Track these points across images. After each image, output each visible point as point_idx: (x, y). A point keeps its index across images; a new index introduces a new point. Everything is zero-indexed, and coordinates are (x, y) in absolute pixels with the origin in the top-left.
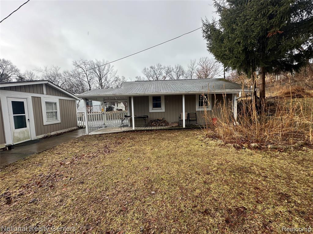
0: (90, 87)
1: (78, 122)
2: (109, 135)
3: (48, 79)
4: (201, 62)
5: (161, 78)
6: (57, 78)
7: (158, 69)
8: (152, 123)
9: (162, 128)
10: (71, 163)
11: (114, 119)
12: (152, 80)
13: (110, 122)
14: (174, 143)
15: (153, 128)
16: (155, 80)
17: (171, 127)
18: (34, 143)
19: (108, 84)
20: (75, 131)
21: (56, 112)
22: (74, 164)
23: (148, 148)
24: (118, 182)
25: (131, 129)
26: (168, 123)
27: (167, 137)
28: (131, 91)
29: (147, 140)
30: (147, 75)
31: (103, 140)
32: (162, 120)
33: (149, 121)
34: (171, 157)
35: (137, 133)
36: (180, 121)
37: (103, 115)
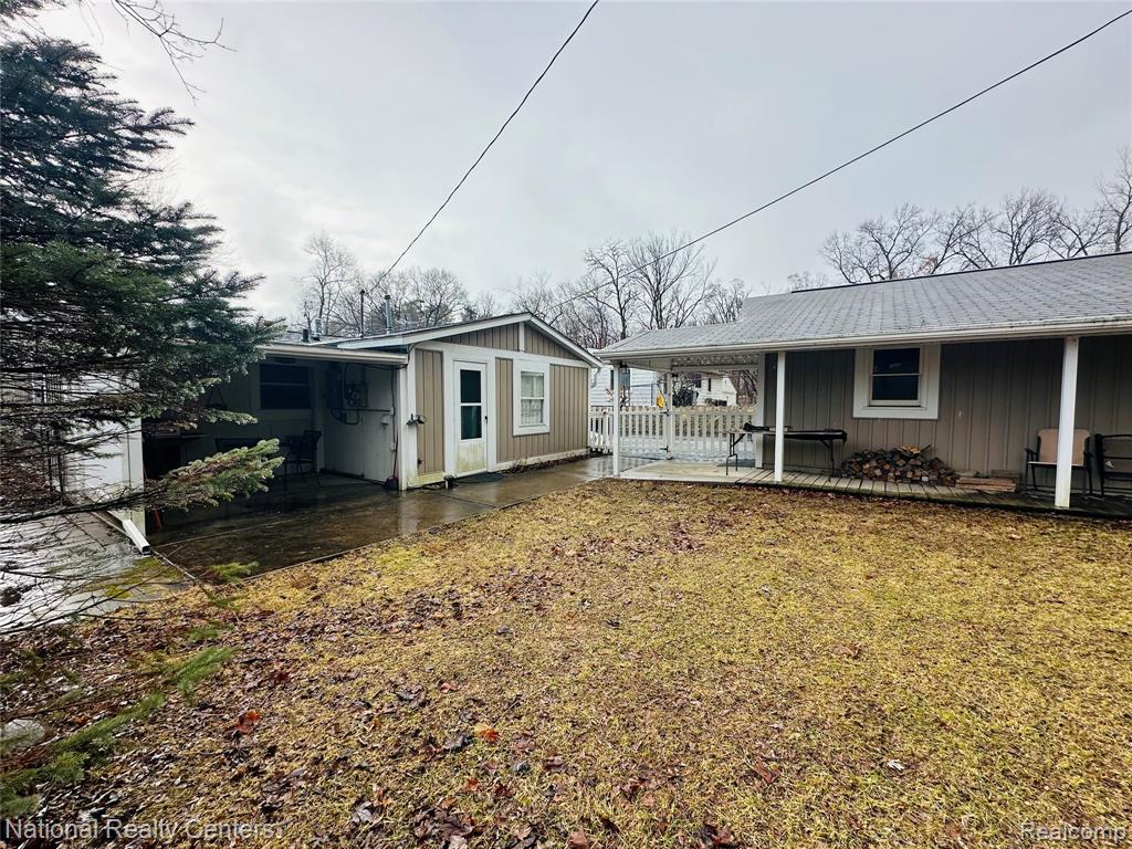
0: (624, 327)
1: (591, 434)
2: (684, 489)
3: (522, 309)
5: (910, 268)
6: (542, 303)
7: (901, 229)
8: (861, 464)
9: (918, 490)
10: (579, 556)
11: (701, 435)
12: (866, 279)
13: (685, 442)
14: (995, 571)
15: (867, 486)
16: (879, 279)
17: (970, 495)
18: (493, 480)
19: (681, 311)
20: (582, 462)
21: (542, 401)
22: (587, 560)
23: (854, 569)
24: (731, 663)
25: (767, 480)
26: (949, 472)
27: (950, 538)
28: (778, 332)
29: (839, 534)
30: (843, 263)
31: (665, 504)
32: (917, 455)
33: (848, 454)
34: (988, 636)
35: (793, 498)
36: (1036, 469)
37: (665, 416)
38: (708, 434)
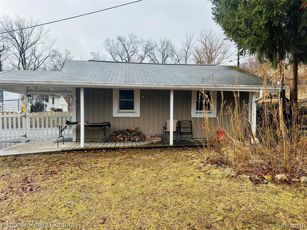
2: (34, 157)
4: (202, 37)
5: (135, 58)
7: (131, 43)
8: (116, 136)
9: (134, 144)
11: (45, 127)
13: (37, 131)
14: (153, 172)
15: (118, 145)
16: (125, 61)
17: (149, 144)
19: (37, 61)
23: (108, 182)
25: (77, 147)
26: (144, 136)
27: (142, 161)
28: (80, 78)
29: (105, 167)
30: (112, 52)
31: (21, 167)
32: (134, 131)
33: (111, 132)
34: (148, 198)
35: (88, 154)
36: (166, 133)
37: (23, 118)
38: (49, 126)
